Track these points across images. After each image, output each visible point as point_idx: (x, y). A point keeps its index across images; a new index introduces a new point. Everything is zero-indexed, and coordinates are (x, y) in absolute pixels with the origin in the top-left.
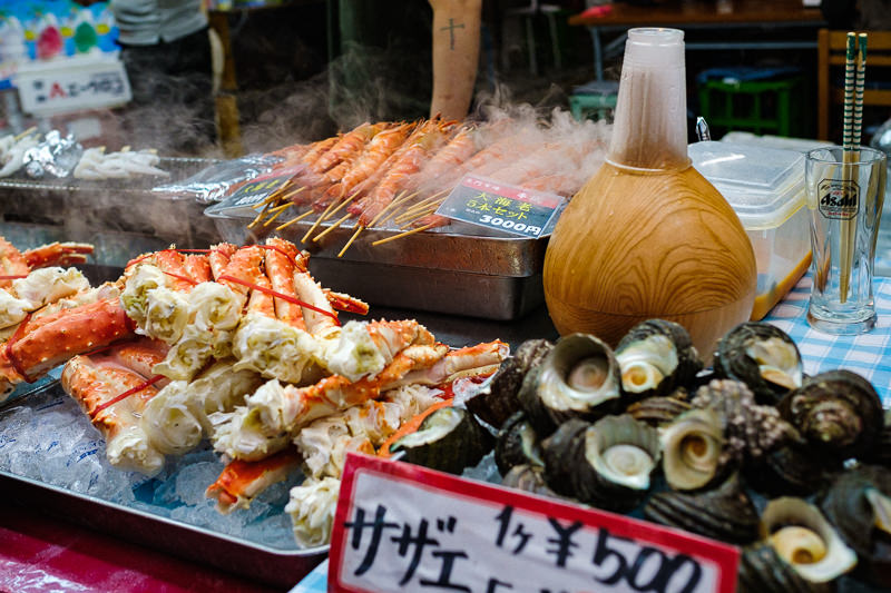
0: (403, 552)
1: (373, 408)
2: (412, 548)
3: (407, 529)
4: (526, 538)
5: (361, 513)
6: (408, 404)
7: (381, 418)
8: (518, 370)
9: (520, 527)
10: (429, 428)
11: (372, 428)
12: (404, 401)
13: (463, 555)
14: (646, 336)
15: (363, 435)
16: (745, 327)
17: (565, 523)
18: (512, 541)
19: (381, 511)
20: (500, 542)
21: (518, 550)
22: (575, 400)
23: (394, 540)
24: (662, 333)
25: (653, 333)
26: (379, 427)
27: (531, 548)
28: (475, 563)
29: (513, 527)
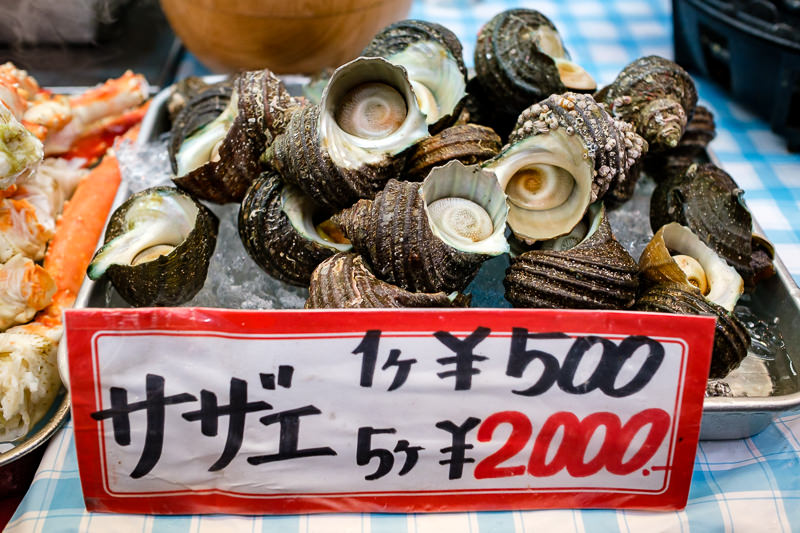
0: (210, 430)
1: (14, 212)
2: (224, 422)
3: (208, 397)
4: (405, 367)
5: (118, 394)
6: (50, 190)
7: (33, 224)
8: (252, 120)
9: (395, 353)
10: (131, 227)
11: (26, 242)
12: (42, 187)
13: (311, 410)
14: (406, 45)
15: (19, 256)
16: (512, 16)
17: (462, 335)
18: (384, 376)
19: (155, 383)
20: (366, 380)
21: (397, 384)
22: (368, 151)
23: (189, 417)
24: (429, 38)
25: (416, 40)
26: (33, 237)
27: (414, 376)
28: (333, 416)
29: (383, 356)
